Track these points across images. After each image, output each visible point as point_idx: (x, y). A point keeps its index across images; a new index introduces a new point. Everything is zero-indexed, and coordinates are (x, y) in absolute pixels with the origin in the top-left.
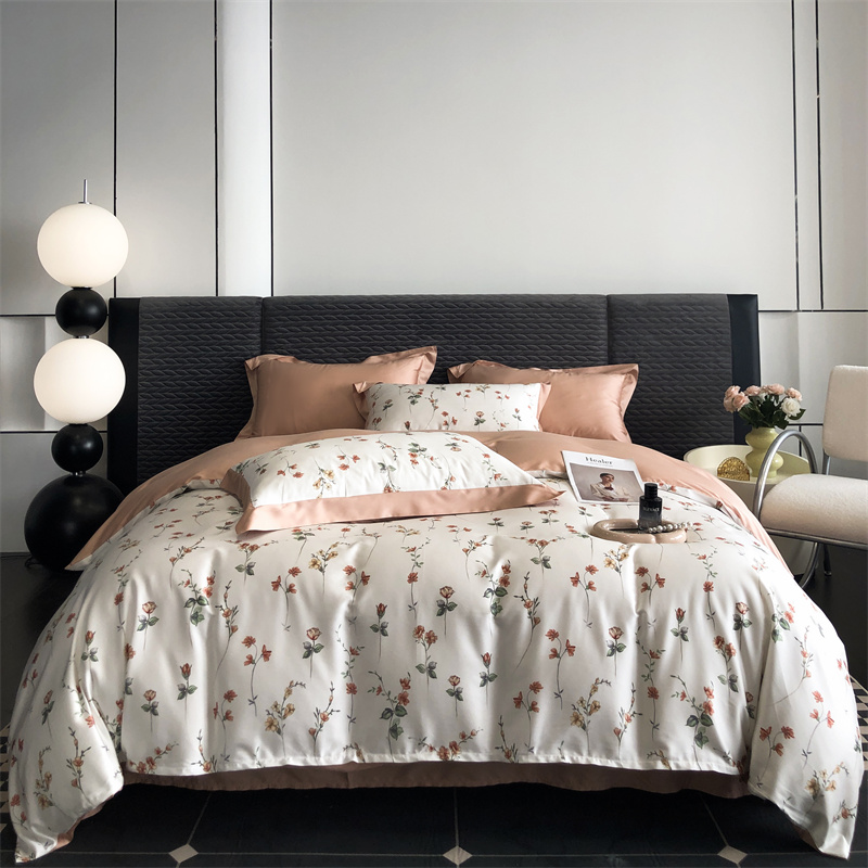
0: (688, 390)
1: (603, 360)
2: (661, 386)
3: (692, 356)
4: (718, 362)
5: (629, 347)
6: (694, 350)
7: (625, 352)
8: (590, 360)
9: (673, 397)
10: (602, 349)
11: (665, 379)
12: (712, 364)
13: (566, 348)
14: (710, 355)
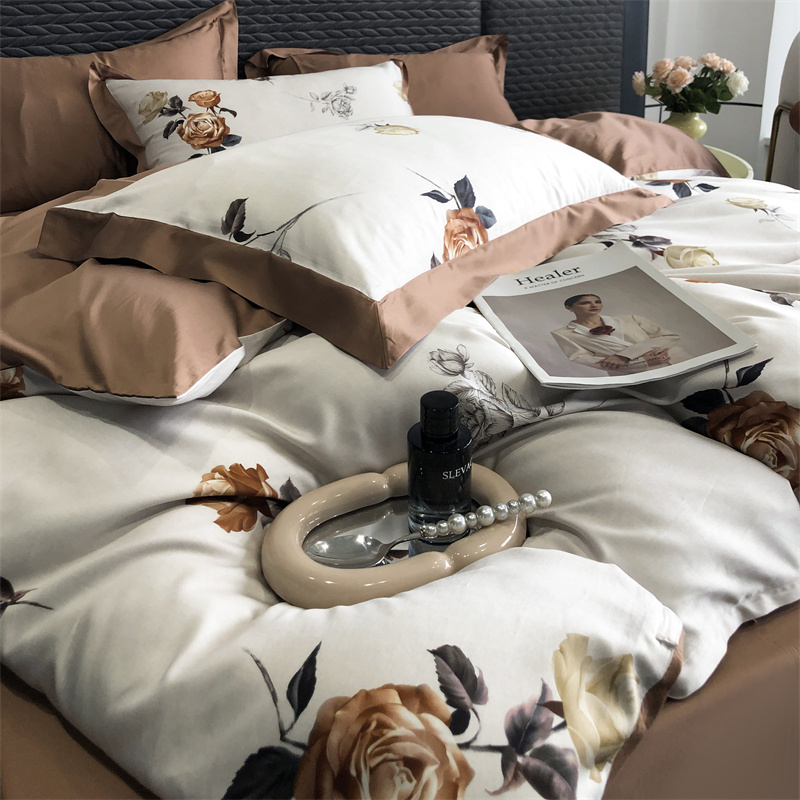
0: (574, 69)
1: (475, 31)
2: (544, 64)
3: (580, 21)
4: (607, 28)
5: (509, 10)
6: (583, 13)
7: (504, 17)
8: (461, 31)
9: (556, 79)
10: (475, 15)
11: (549, 55)
12: (602, 31)
13: (430, 15)
14: (600, 19)
